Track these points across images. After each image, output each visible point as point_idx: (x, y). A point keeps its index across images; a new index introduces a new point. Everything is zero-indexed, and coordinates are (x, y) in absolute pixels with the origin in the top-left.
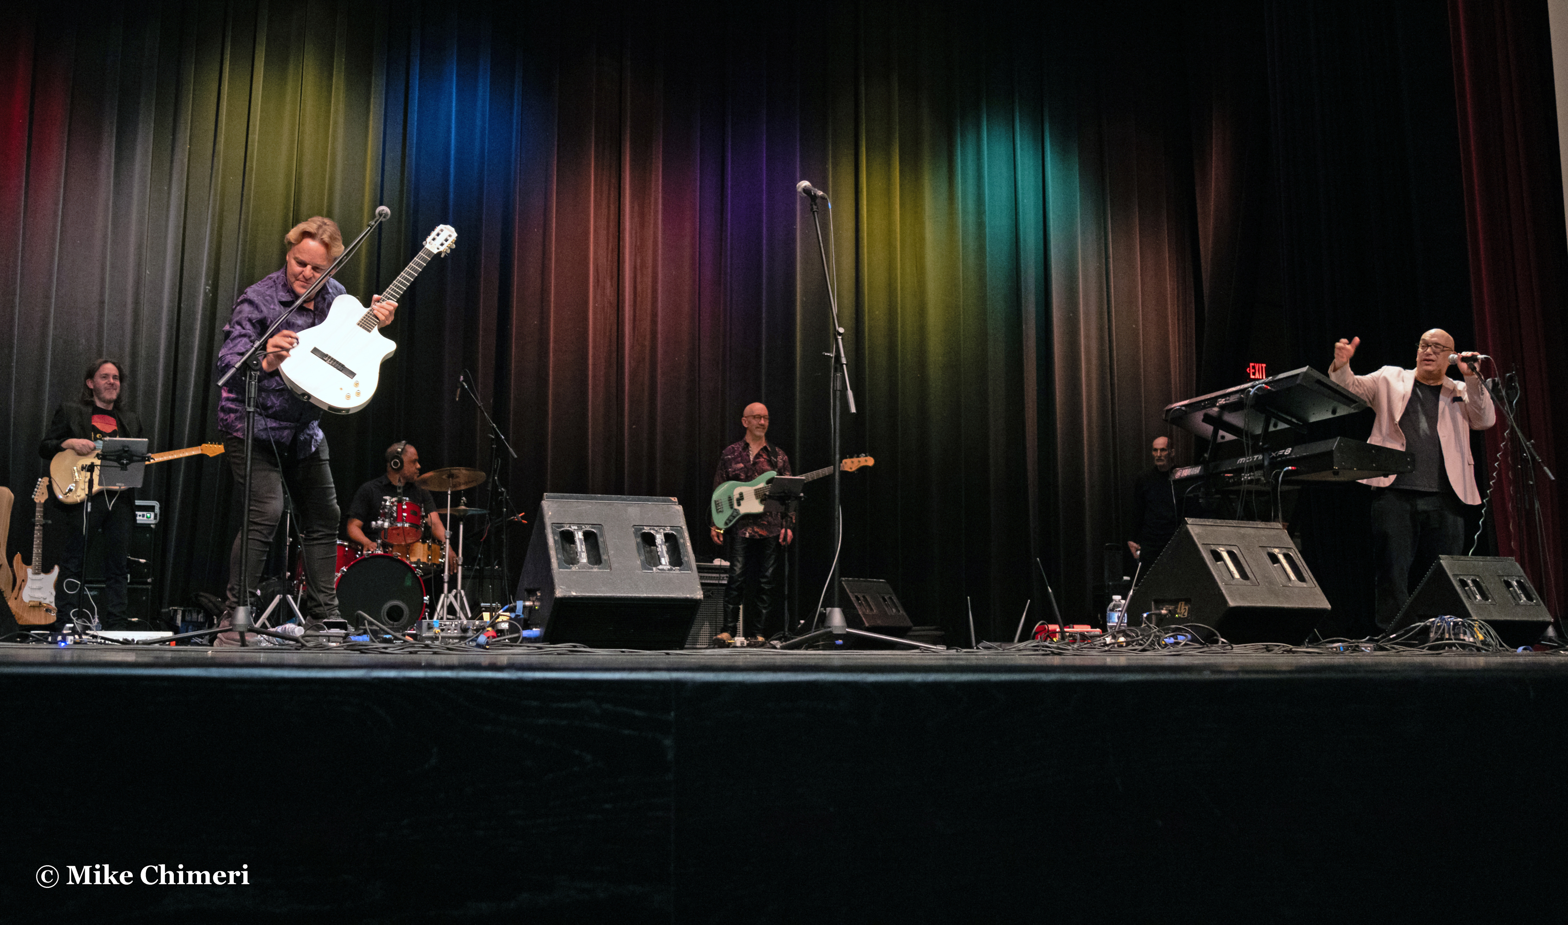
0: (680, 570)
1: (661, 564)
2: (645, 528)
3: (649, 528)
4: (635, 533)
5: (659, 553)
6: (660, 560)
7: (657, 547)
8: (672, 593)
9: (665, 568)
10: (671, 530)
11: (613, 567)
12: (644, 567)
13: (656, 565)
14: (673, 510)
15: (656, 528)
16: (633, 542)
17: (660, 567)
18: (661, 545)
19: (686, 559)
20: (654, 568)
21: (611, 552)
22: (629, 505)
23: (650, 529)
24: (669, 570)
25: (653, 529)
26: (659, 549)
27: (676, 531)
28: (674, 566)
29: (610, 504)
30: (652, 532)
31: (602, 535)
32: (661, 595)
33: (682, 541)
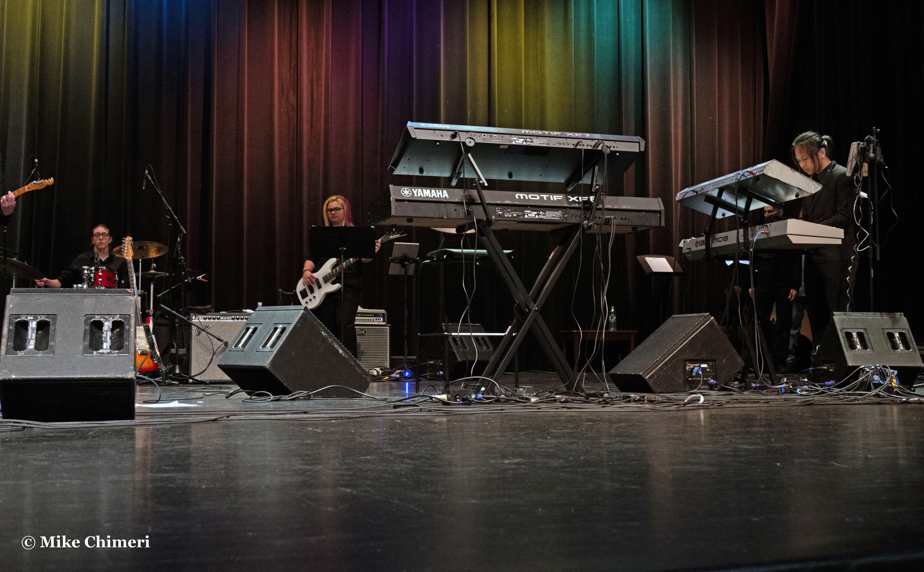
0: (118, 353)
1: (102, 348)
2: (96, 316)
3: (99, 317)
4: (85, 322)
5: (103, 339)
6: (102, 344)
7: (103, 333)
8: (106, 374)
9: (105, 351)
10: (120, 317)
11: (56, 352)
12: (85, 351)
13: (97, 349)
14: (126, 300)
15: (106, 317)
16: (82, 328)
17: (101, 351)
18: (107, 331)
19: (127, 343)
20: (95, 352)
21: (58, 339)
22: (85, 297)
23: (101, 318)
24: (108, 353)
25: (104, 318)
26: (104, 335)
27: (125, 318)
28: (114, 350)
29: (68, 296)
30: (102, 320)
31: (54, 324)
32: (94, 376)
33: (127, 327)
